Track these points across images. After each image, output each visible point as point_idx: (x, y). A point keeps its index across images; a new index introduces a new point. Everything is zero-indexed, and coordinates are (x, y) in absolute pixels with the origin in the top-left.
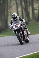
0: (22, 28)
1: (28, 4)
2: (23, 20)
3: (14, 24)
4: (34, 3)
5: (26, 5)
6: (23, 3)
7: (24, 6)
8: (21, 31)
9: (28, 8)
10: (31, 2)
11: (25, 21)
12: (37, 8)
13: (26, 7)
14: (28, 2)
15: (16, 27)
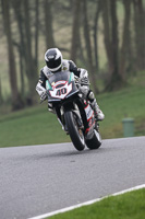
0: (81, 95)
1: (33, 29)
2: (82, 70)
3: (53, 84)
4: (55, 26)
5: (24, 31)
6: (14, 26)
7: (17, 38)
8: (76, 107)
9: (33, 43)
10: (43, 23)
11: (86, 75)
12: (64, 43)
13: (25, 40)
14: (33, 21)
15: (59, 93)
